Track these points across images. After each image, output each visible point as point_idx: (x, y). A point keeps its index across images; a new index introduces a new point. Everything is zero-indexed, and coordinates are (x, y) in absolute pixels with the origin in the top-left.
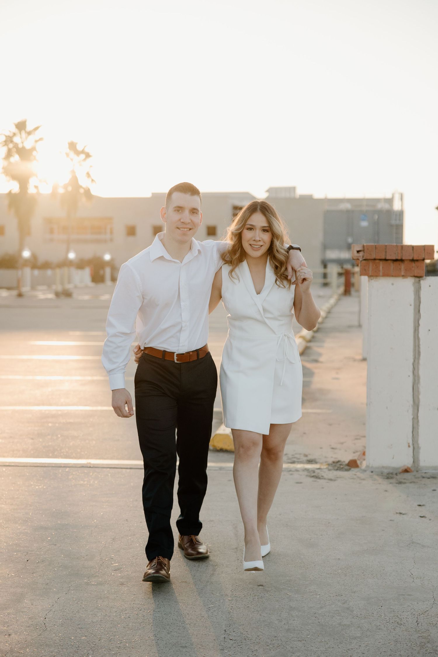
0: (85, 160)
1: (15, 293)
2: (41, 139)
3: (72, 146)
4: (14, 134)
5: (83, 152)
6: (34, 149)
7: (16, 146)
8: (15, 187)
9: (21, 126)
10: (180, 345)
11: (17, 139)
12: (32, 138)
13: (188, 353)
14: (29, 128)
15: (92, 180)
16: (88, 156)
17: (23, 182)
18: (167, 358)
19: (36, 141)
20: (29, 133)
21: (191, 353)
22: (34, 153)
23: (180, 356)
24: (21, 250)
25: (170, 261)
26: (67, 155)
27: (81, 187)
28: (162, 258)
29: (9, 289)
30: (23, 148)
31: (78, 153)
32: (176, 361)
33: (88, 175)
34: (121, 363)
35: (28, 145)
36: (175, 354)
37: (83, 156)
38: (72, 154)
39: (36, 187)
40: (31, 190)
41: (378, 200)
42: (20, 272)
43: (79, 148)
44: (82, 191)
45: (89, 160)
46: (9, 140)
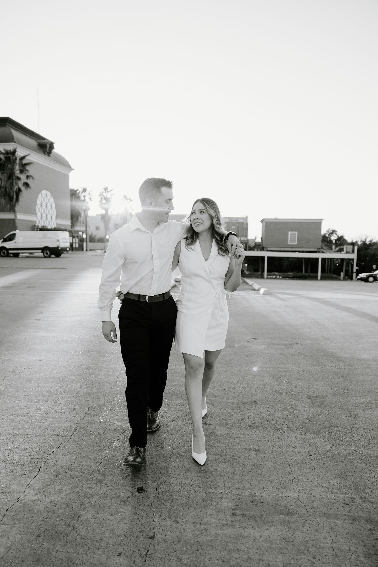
0: (130, 202)
1: (103, 251)
2: (113, 194)
3: (125, 197)
4: (103, 192)
5: (129, 199)
6: (110, 198)
7: (104, 196)
8: (103, 212)
9: (106, 189)
10: (151, 290)
11: (104, 194)
12: (110, 193)
13: (157, 295)
14: (109, 190)
15: (133, 210)
16: (131, 200)
17: (106, 210)
18: (141, 300)
19: (111, 195)
20: (109, 192)
21: (158, 296)
22: (111, 199)
23: (150, 298)
24: (105, 236)
25: (144, 232)
26: (123, 200)
27: (128, 212)
28: (138, 229)
29: (101, 250)
30: (107, 197)
31: (127, 199)
32: (148, 302)
33: (131, 208)
34: (108, 303)
35: (108, 197)
36: (147, 296)
37: (129, 201)
38: (125, 199)
39: (111, 212)
40: (109, 213)
41: (239, 218)
42: (105, 244)
43: (128, 197)
44: (128, 213)
45: (131, 202)
46: (101, 194)
